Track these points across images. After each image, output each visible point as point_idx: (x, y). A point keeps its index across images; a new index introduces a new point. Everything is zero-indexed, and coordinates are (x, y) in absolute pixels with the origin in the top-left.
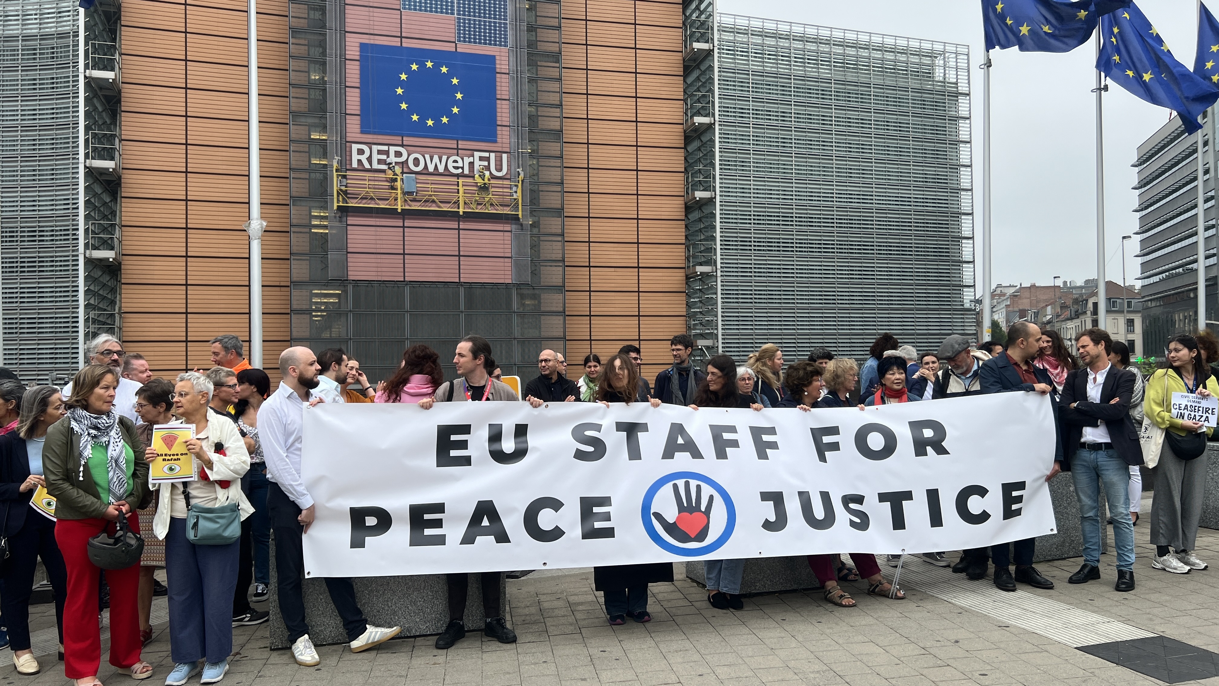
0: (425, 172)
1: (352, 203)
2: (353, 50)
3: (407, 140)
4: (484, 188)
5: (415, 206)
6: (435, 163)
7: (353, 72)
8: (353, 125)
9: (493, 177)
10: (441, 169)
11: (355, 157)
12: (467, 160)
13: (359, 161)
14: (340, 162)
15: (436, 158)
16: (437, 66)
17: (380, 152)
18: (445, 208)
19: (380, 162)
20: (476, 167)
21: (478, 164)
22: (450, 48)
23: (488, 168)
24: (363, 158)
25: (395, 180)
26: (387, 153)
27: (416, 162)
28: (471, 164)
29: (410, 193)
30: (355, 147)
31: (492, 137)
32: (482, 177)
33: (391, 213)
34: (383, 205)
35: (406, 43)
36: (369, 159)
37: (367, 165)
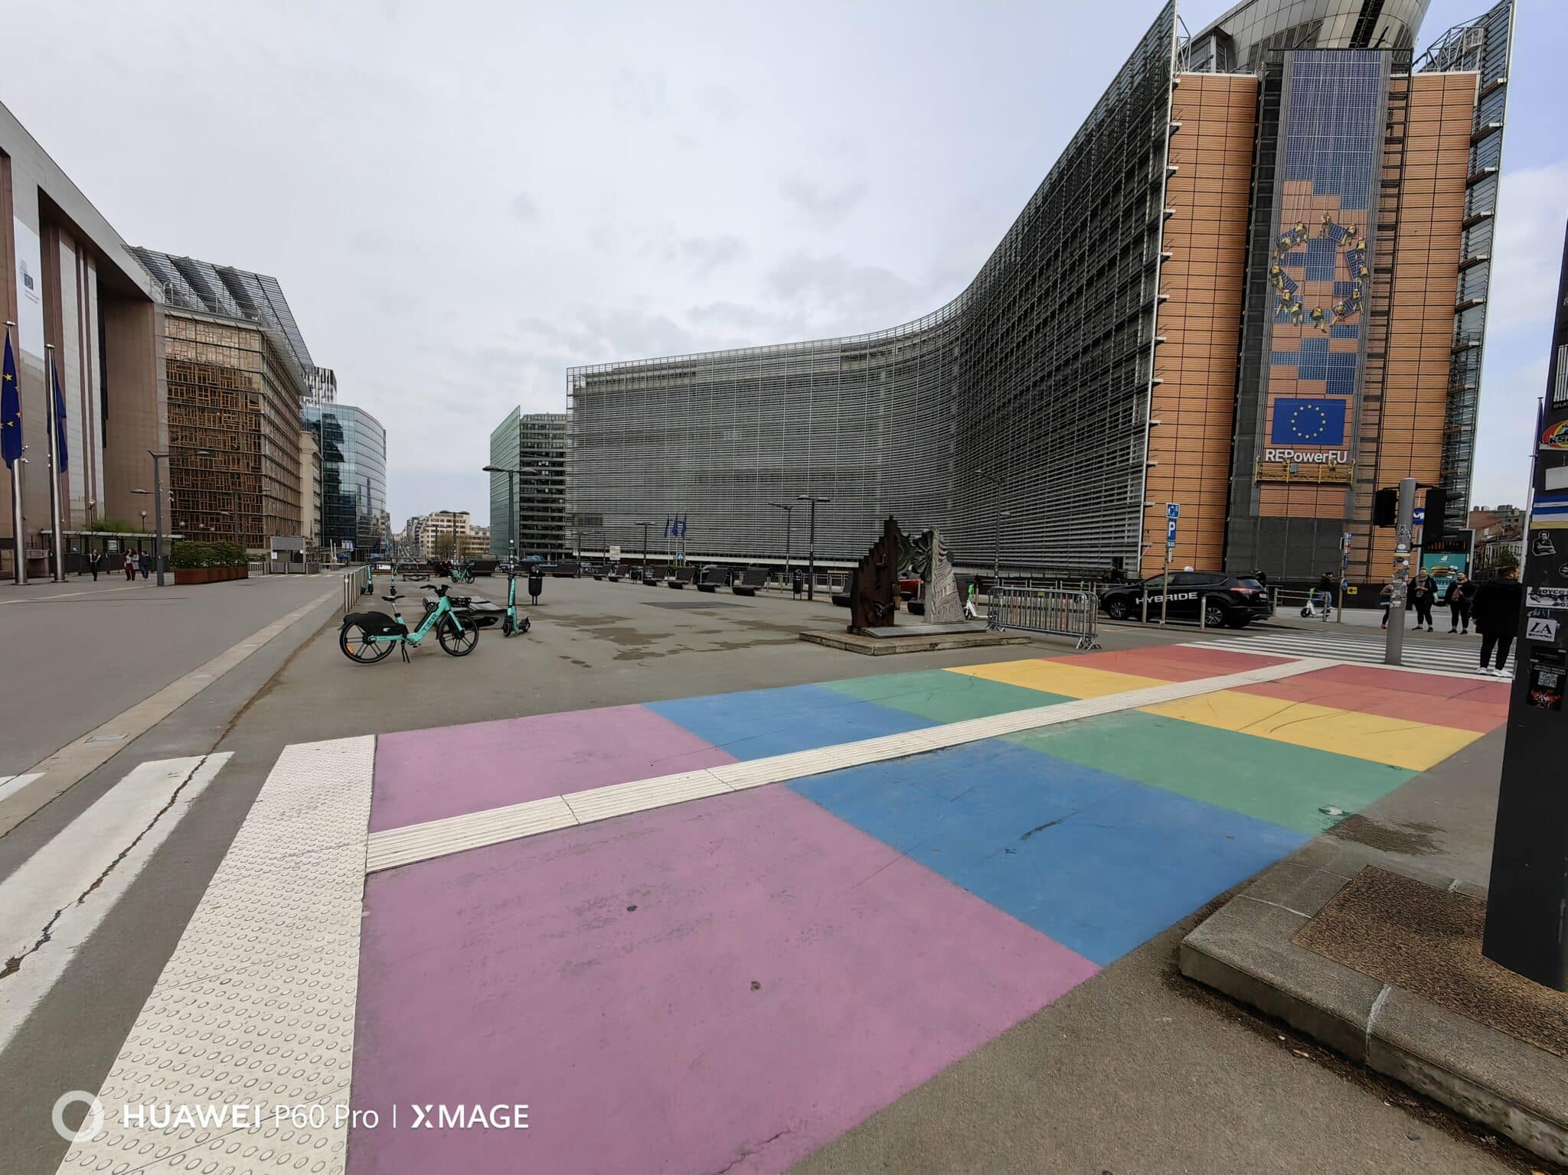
0: (1303, 462)
1: (1264, 478)
2: (1271, 402)
3: (1294, 446)
4: (1333, 469)
5: (1296, 479)
6: (1308, 457)
7: (1270, 412)
8: (1268, 440)
9: (1338, 463)
10: (1311, 460)
11: (1268, 456)
12: (1325, 455)
13: (1270, 458)
14: (1260, 458)
15: (1309, 455)
16: (1314, 407)
17: (1280, 453)
18: (1311, 480)
19: (1279, 457)
20: (1330, 458)
21: (1330, 457)
22: (1322, 397)
23: (1336, 459)
24: (1271, 456)
25: (1286, 467)
26: (1284, 453)
27: (1298, 457)
28: (1327, 457)
29: (1293, 473)
30: (1268, 451)
31: (1339, 442)
32: (1332, 463)
33: (1283, 483)
34: (1279, 479)
35: (1299, 397)
36: (1274, 457)
37: (1273, 460)
